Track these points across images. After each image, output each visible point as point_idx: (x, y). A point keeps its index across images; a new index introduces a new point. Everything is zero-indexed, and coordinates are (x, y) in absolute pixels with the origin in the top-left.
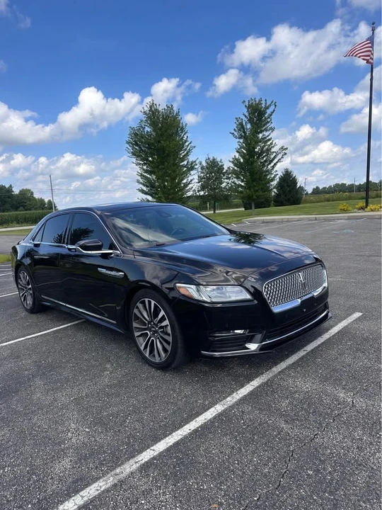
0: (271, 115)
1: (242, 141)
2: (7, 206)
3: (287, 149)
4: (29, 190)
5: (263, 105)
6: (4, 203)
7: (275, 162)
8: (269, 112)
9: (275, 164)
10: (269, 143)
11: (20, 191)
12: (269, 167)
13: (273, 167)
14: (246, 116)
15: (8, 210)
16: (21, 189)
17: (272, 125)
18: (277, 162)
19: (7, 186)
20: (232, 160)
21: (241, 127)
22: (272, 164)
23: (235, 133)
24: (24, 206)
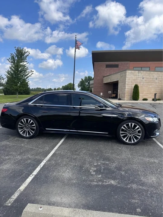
0: (27, 56)
1: (12, 64)
3: (33, 71)
5: (24, 51)
7: (28, 76)
8: (26, 54)
9: (28, 77)
10: (26, 68)
12: (25, 78)
13: (27, 78)
14: (15, 54)
17: (26, 60)
18: (29, 76)
20: (7, 71)
21: (13, 58)
22: (27, 77)
23: (10, 60)
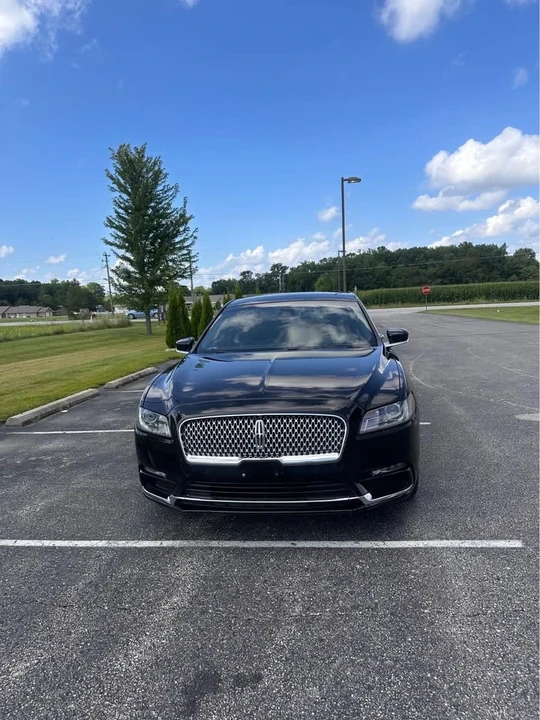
2: (495, 273)
4: (530, 250)
6: (492, 269)
11: (517, 252)
15: (495, 279)
16: (518, 249)
19: (499, 246)
24: (518, 274)
